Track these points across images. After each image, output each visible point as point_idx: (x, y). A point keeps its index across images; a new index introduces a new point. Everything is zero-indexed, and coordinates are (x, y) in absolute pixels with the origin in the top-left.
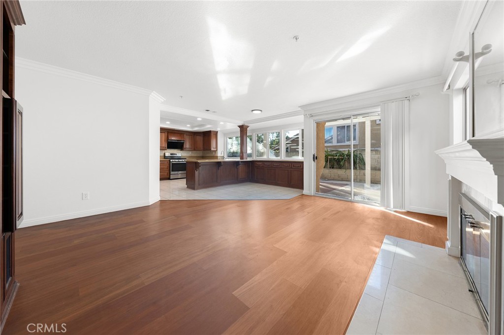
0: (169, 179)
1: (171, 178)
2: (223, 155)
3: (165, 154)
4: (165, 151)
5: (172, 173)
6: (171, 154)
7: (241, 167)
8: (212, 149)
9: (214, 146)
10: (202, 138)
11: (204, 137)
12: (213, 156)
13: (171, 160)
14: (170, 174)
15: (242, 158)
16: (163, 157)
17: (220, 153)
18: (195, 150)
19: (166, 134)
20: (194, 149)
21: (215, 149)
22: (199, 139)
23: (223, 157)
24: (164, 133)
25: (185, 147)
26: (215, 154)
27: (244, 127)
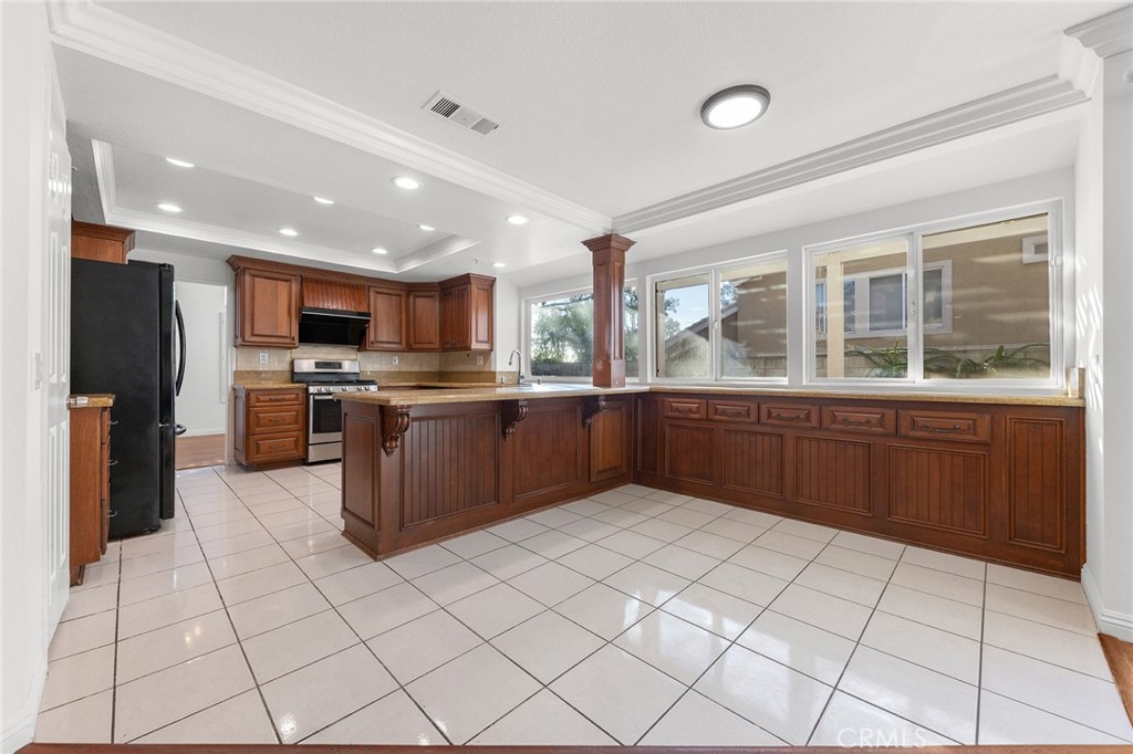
0: (304, 461)
1: (310, 460)
2: (514, 368)
3: (292, 363)
4: (296, 353)
5: (313, 438)
6: (318, 365)
7: (601, 423)
8: (474, 346)
9: (483, 335)
10: (437, 304)
11: (442, 301)
12: (479, 373)
13: (312, 389)
14: (307, 444)
15: (603, 378)
16: (288, 375)
17: (502, 363)
18: (410, 349)
19: (295, 287)
20: (408, 344)
21: (485, 347)
22: (427, 309)
23: (518, 379)
24: (286, 281)
25: (371, 336)
26: (485, 363)
27: (613, 244)
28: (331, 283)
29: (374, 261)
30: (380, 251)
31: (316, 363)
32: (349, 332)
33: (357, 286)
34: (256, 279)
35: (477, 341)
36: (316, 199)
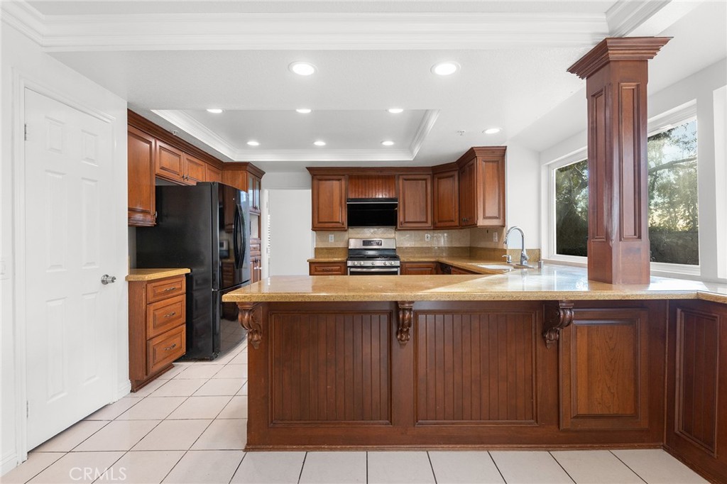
3: (349, 242)
6: (365, 243)
8: (481, 222)
9: (493, 209)
11: (459, 179)
13: (350, 263)
18: (435, 227)
19: (344, 184)
21: (496, 222)
22: (448, 188)
24: (339, 180)
25: (400, 218)
26: (499, 240)
27: (613, 55)
28: (369, 177)
29: (388, 153)
30: (388, 143)
31: (364, 241)
32: (384, 216)
33: (389, 176)
34: (320, 182)
35: (485, 218)
36: (298, 110)
